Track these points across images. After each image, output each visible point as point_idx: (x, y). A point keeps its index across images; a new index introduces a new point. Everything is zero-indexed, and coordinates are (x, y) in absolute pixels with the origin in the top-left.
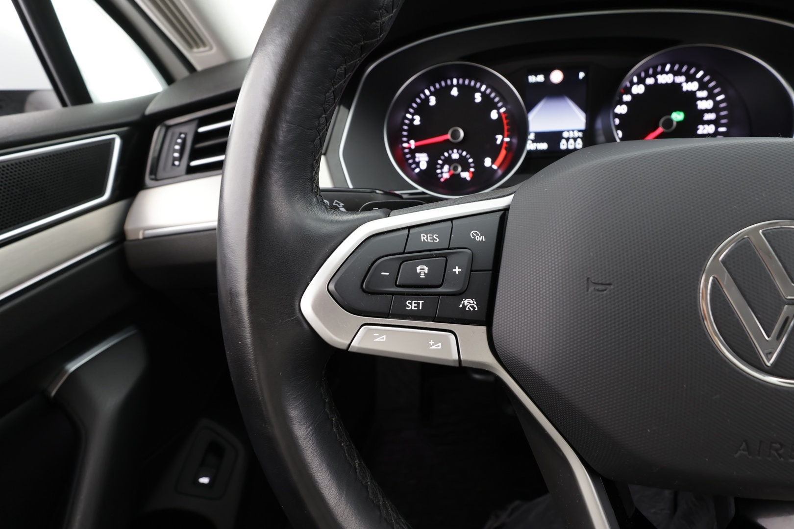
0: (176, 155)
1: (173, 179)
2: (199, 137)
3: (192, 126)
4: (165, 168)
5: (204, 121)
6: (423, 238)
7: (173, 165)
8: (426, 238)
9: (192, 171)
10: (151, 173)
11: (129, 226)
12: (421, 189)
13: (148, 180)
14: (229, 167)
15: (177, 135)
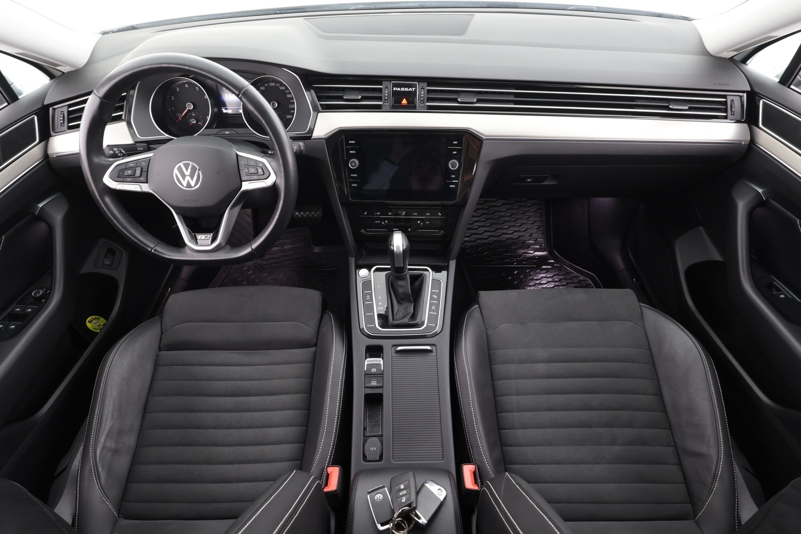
0: (62, 122)
1: (63, 132)
2: (70, 113)
3: (66, 107)
4: (58, 127)
5: (70, 106)
6: (130, 165)
7: (61, 126)
8: (131, 165)
9: (70, 128)
10: (53, 131)
11: (50, 152)
12: (167, 135)
13: (52, 133)
14: (81, 126)
15: (60, 113)
